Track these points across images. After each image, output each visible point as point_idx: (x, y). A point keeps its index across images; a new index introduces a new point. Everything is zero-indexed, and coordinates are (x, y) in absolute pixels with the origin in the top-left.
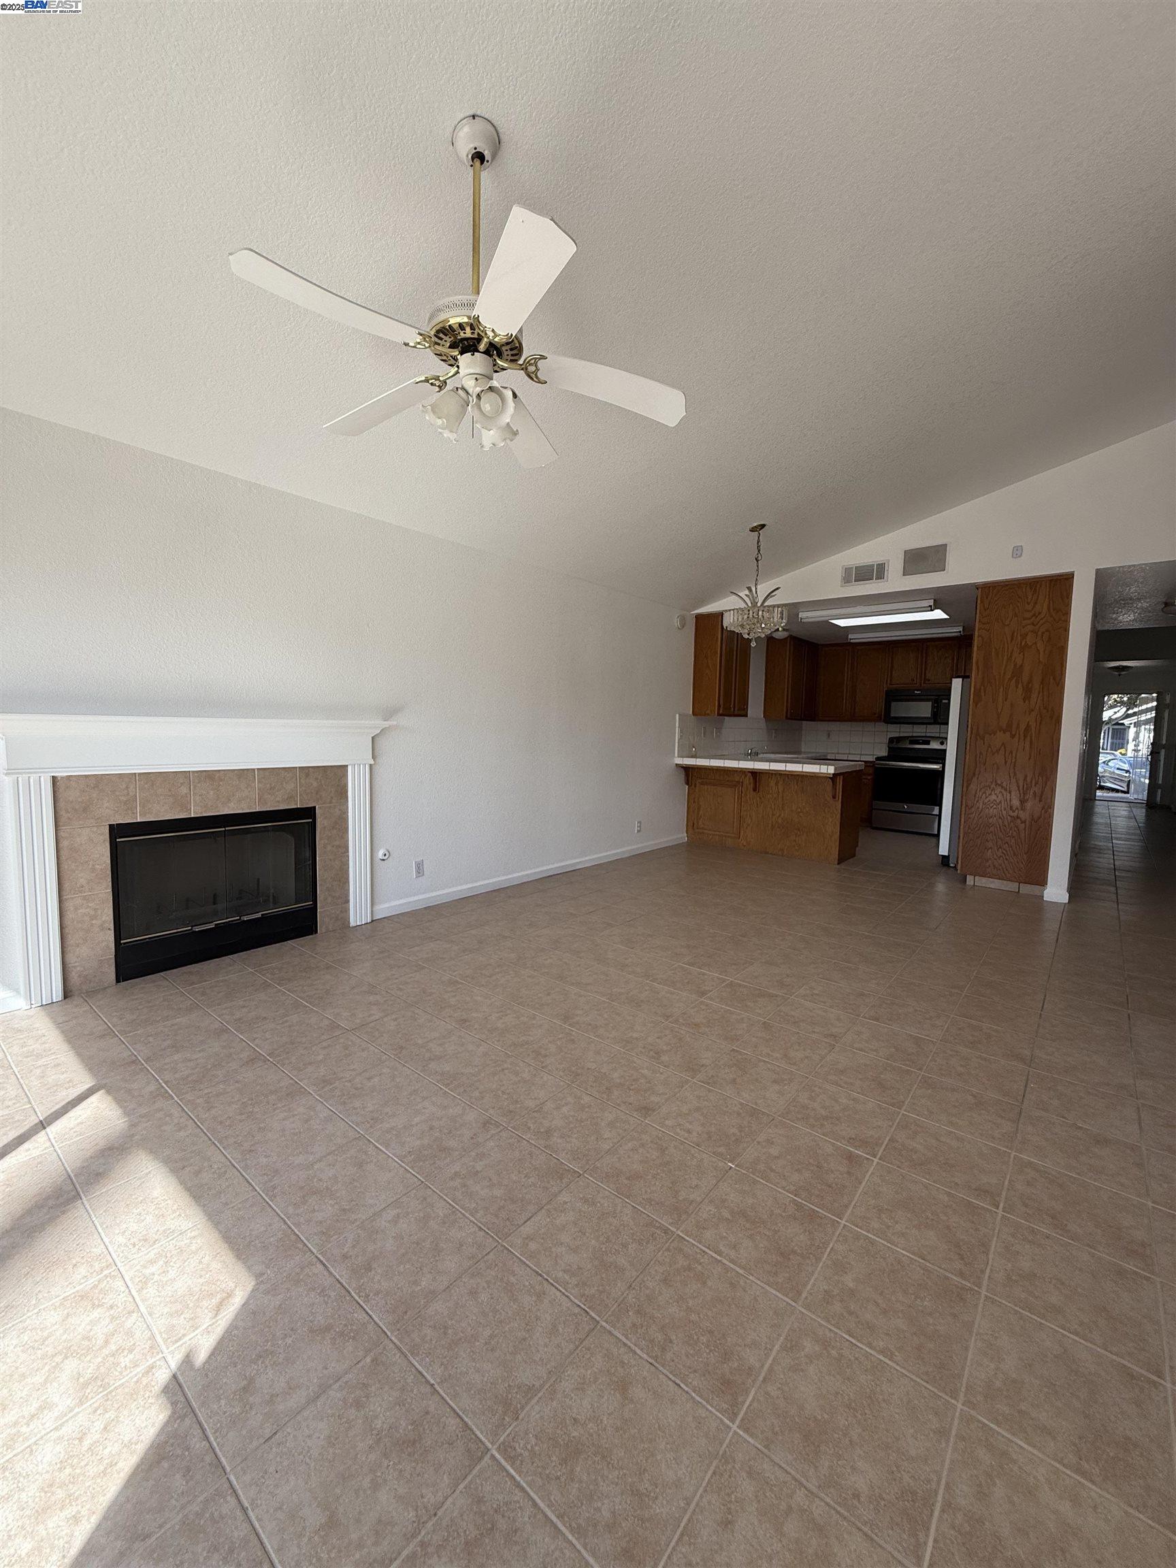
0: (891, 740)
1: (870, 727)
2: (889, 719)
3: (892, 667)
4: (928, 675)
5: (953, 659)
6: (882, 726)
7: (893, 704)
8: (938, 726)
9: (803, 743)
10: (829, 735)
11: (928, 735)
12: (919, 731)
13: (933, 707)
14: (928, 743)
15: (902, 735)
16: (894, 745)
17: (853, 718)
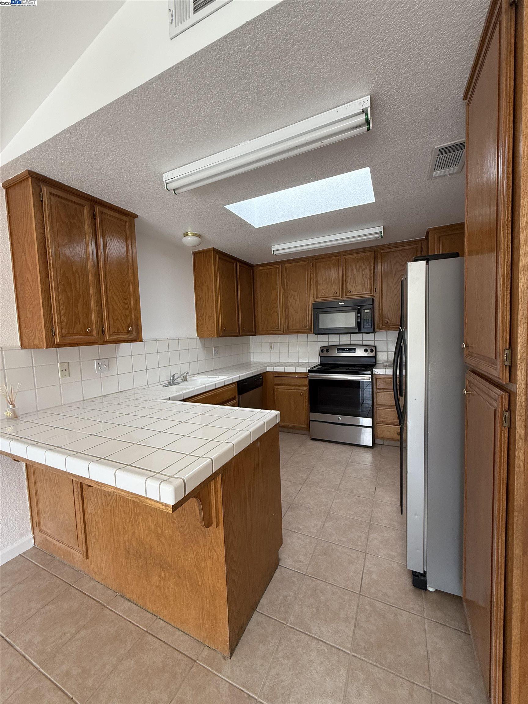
0: (322, 350)
1: (303, 338)
2: (318, 331)
3: (317, 281)
4: (350, 288)
5: (370, 270)
6: (312, 337)
7: (321, 316)
8: (361, 334)
9: (252, 354)
10: (271, 347)
11: (352, 343)
12: (345, 339)
13: (357, 317)
14: (353, 350)
15: (331, 344)
16: (325, 354)
17: (288, 330)
